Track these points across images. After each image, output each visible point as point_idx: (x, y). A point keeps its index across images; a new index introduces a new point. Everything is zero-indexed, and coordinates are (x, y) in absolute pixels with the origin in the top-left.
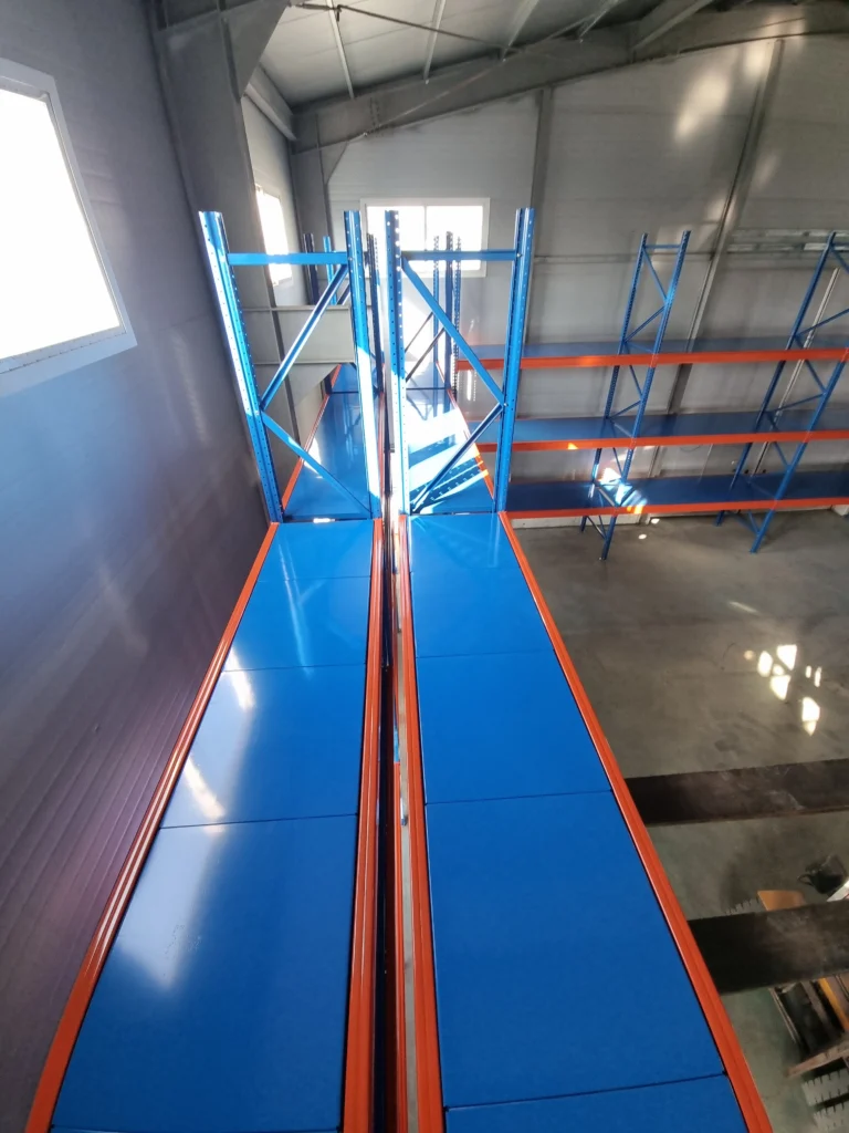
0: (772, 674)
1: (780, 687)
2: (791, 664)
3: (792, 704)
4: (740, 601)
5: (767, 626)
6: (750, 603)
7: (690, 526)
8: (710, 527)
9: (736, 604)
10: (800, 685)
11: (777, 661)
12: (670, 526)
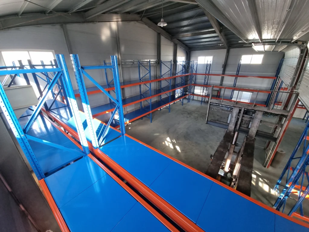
0: (169, 145)
1: (171, 146)
2: (170, 141)
3: (175, 149)
4: (156, 133)
5: (162, 136)
6: (157, 133)
7: (137, 122)
8: (140, 121)
9: (155, 134)
10: (174, 144)
11: (168, 142)
12: (134, 123)
